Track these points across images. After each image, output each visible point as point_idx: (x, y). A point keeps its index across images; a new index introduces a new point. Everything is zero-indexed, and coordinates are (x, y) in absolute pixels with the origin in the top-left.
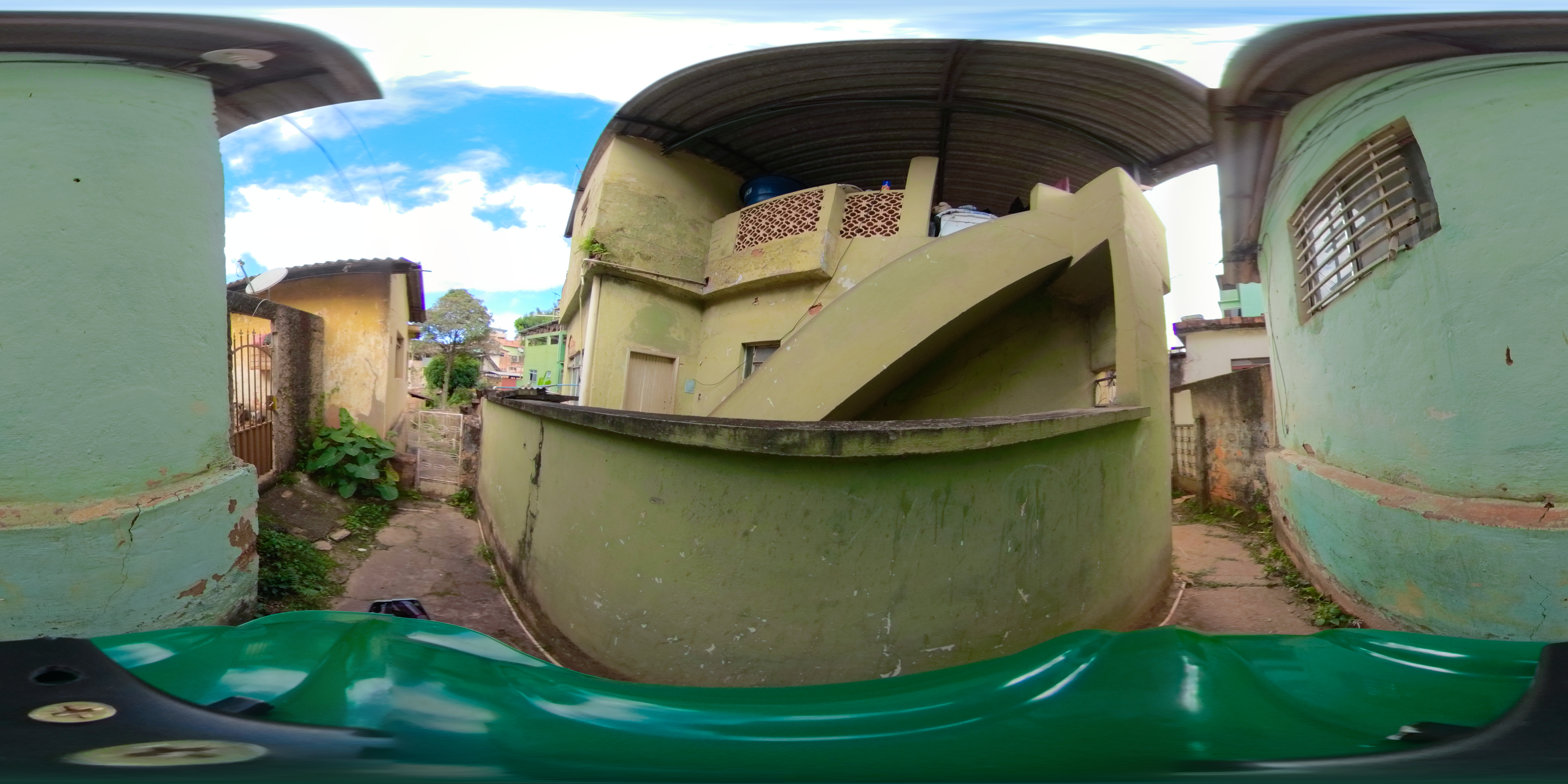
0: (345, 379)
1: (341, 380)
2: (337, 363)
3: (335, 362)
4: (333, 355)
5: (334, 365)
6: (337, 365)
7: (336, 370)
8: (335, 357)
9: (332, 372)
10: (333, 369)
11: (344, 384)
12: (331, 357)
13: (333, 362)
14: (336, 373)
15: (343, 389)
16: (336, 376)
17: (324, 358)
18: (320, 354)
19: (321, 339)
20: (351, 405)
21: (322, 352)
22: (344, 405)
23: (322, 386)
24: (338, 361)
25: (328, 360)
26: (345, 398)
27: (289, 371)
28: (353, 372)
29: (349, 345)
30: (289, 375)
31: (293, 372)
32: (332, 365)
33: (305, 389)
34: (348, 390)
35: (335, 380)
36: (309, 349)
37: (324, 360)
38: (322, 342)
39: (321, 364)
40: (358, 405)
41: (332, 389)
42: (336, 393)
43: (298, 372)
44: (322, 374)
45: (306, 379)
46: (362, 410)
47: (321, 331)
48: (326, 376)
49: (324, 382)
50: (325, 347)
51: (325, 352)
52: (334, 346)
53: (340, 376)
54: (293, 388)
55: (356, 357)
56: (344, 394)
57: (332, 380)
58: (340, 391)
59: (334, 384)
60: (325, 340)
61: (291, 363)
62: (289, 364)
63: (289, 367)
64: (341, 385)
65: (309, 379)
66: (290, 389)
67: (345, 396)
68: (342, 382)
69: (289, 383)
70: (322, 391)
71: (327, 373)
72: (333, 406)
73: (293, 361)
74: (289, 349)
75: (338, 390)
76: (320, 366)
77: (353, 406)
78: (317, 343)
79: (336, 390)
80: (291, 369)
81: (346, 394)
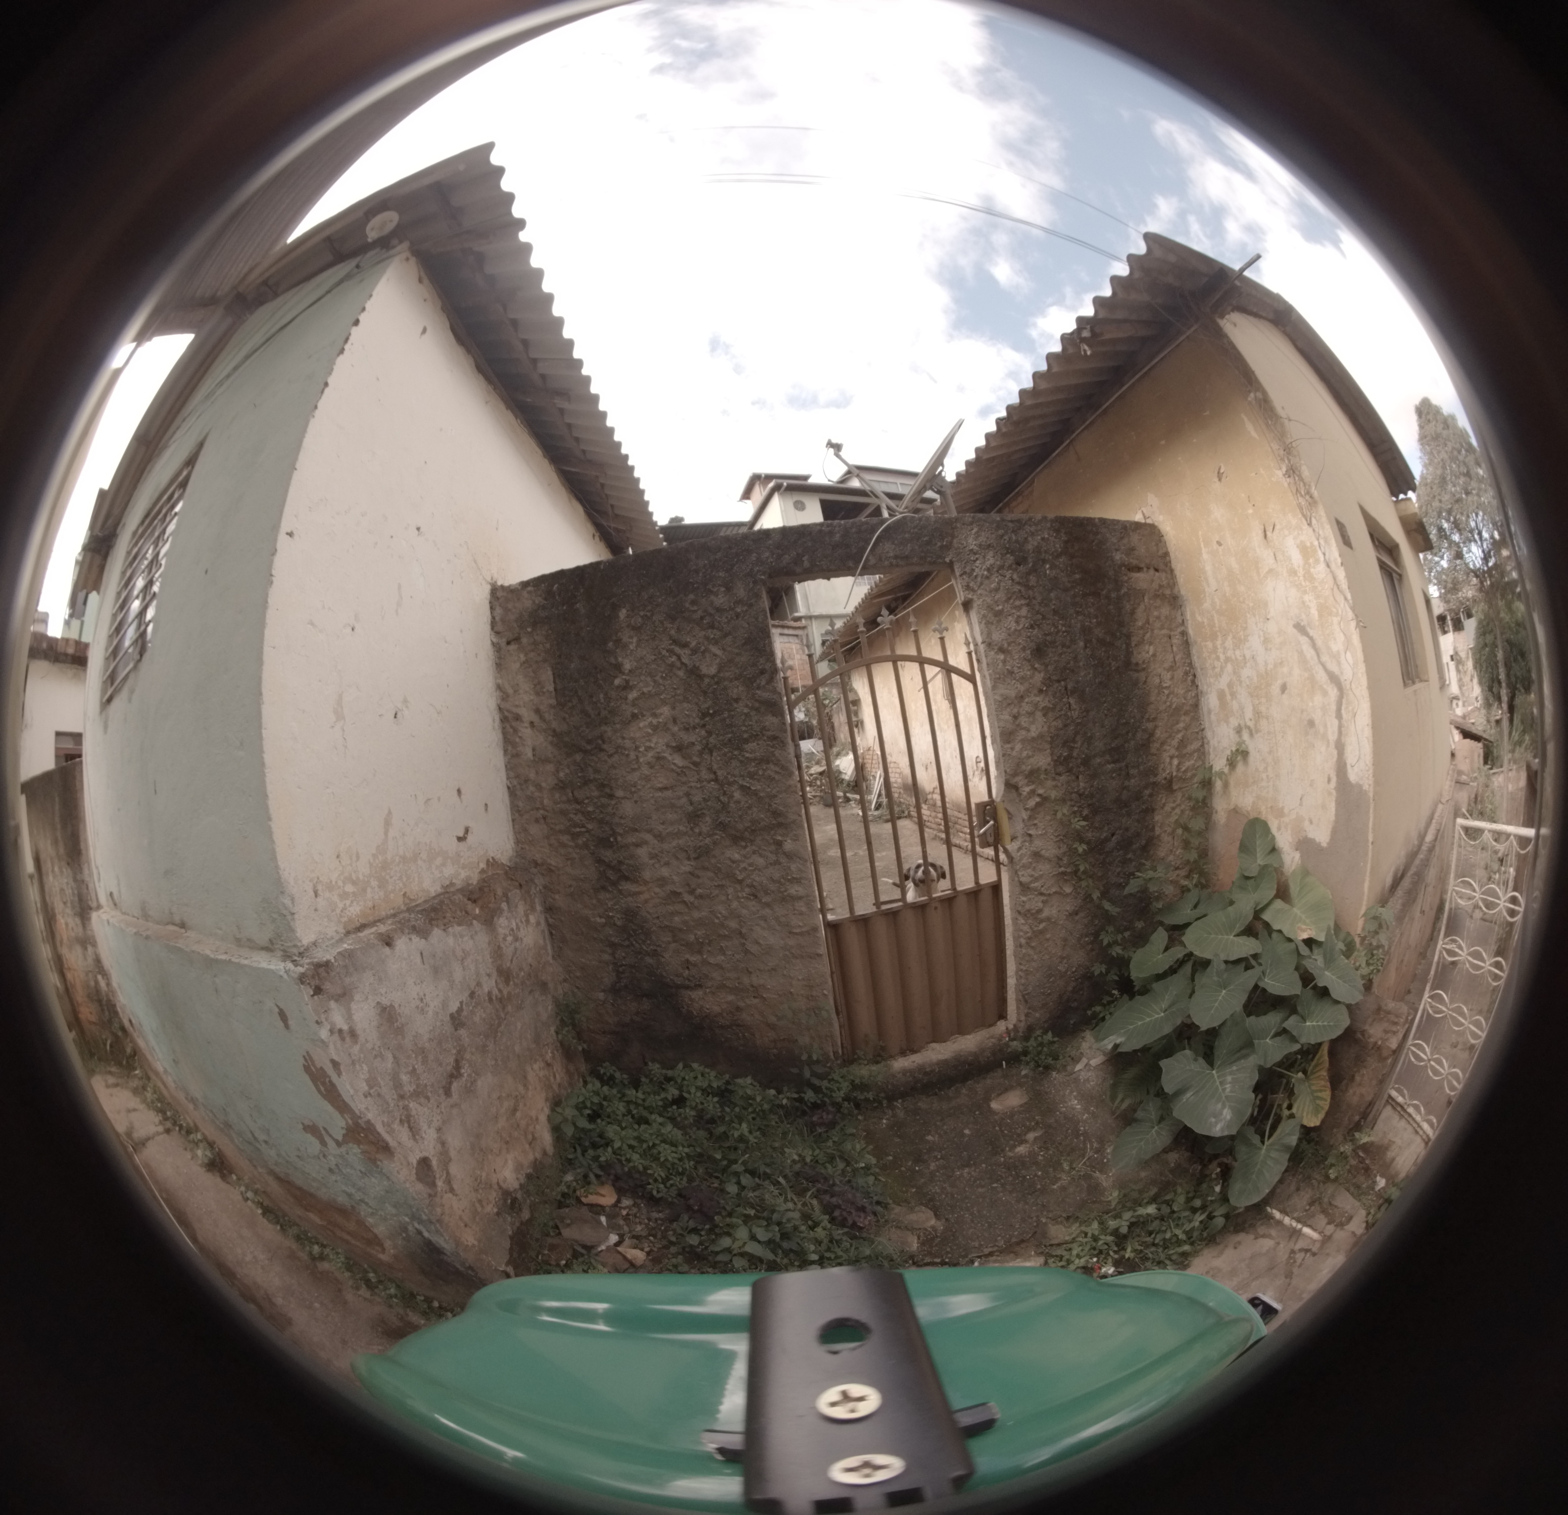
0: (1258, 714)
1: (1249, 714)
2: (1228, 660)
3: (1222, 657)
4: (1214, 637)
5: (1222, 668)
6: (1229, 667)
7: (1230, 685)
8: (1218, 642)
9: (1221, 695)
10: (1223, 683)
11: (1257, 731)
12: (1210, 644)
13: (1218, 658)
14: (1233, 695)
15: (1256, 746)
16: (1235, 705)
17: (1194, 651)
18: (1176, 641)
19: (1168, 592)
20: (1283, 808)
21: (1184, 634)
22: (1263, 809)
23: (1202, 746)
24: (1230, 653)
25: (1205, 654)
26: (1264, 784)
27: (1044, 715)
28: (1280, 682)
29: (1242, 589)
30: (1046, 729)
31: (1065, 715)
32: (1218, 670)
33: (1127, 766)
34: (1270, 752)
35: (1234, 722)
36: (1125, 631)
37: (1195, 658)
38: (1175, 601)
39: (1186, 673)
40: (1301, 805)
41: (1228, 752)
42: (1240, 767)
43: (1087, 711)
44: (1196, 706)
45: (1127, 733)
46: (1311, 822)
47: (1161, 566)
48: (1209, 712)
49: (1208, 734)
50: (1188, 616)
51: (1191, 631)
52: (1207, 605)
53: (1244, 704)
54: (1070, 771)
55: (1272, 627)
56: (1261, 769)
57: (1227, 722)
58: (1251, 759)
59: (1232, 734)
60: (1183, 592)
61: (1048, 686)
62: (1041, 691)
63: (1044, 701)
64: (1251, 735)
65: (1145, 731)
66: (1059, 774)
67: (1264, 776)
68: (1251, 724)
69: (1052, 754)
70: (1204, 763)
71: (1211, 701)
72: (1235, 811)
73: (1059, 681)
74: (1033, 645)
75: (1245, 754)
76: (1186, 680)
77: (1286, 811)
78: (1156, 607)
79: (1240, 754)
80: (1055, 705)
81: (1266, 769)
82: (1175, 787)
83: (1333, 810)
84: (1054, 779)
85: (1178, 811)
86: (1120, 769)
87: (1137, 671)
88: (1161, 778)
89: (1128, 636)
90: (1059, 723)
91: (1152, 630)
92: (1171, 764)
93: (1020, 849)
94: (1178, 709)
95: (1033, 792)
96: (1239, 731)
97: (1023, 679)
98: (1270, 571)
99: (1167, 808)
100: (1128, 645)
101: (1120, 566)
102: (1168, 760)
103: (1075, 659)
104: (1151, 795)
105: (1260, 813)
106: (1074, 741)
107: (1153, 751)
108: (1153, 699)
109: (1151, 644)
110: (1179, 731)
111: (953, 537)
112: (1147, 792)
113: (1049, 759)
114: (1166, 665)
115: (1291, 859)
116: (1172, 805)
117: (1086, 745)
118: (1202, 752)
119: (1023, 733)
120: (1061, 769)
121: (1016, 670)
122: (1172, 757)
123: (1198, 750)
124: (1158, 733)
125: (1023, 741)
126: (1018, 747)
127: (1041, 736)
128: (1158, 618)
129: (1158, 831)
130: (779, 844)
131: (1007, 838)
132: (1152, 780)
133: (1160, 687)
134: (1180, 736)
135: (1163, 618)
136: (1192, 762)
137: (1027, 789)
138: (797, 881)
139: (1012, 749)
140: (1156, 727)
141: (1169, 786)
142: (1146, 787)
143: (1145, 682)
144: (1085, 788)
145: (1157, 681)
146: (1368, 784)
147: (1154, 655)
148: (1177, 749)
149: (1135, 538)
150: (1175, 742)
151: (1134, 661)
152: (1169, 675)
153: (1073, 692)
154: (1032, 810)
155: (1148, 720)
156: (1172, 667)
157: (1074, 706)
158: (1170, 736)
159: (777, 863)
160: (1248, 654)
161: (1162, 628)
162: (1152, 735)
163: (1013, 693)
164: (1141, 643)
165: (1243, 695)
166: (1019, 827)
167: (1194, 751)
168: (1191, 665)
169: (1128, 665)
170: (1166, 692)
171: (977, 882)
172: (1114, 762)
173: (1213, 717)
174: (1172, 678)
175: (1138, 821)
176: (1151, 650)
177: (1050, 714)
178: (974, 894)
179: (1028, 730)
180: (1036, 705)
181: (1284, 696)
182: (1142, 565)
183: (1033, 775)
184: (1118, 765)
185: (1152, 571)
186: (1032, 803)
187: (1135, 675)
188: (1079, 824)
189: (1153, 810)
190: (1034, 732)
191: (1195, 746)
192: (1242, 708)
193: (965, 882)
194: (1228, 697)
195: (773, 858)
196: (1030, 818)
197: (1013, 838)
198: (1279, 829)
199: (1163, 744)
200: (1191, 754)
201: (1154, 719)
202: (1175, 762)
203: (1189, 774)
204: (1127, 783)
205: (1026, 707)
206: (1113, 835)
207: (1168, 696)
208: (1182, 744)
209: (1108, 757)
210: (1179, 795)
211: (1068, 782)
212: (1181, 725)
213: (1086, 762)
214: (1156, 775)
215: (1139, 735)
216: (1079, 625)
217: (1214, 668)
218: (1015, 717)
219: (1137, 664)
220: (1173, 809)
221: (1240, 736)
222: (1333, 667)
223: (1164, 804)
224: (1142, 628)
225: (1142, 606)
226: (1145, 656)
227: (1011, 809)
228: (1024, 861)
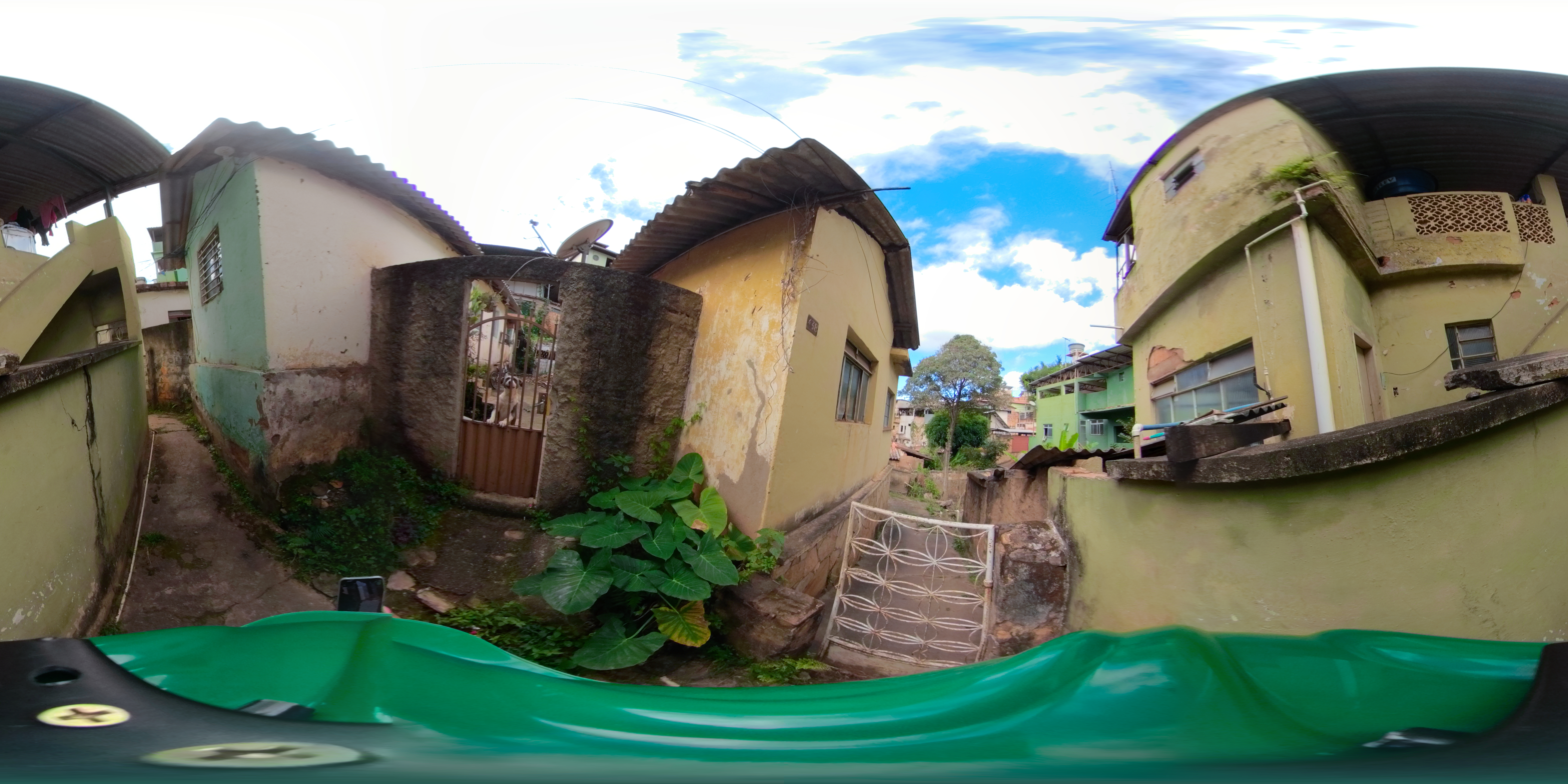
0: (712, 400)
1: (708, 399)
2: (706, 369)
3: (704, 367)
4: (704, 356)
5: (702, 373)
6: (706, 373)
7: (703, 382)
8: (705, 359)
9: (698, 386)
10: (700, 380)
11: (709, 409)
13: (702, 367)
14: (703, 387)
15: (707, 417)
16: (703, 393)
17: (693, 360)
18: (684, 352)
19: (689, 328)
20: (713, 454)
21: (691, 351)
22: (703, 450)
23: (682, 408)
24: (708, 366)
25: (697, 364)
26: (706, 437)
27: (582, 362)
28: (728, 388)
29: (727, 335)
30: (580, 369)
31: (595, 366)
32: (700, 373)
33: (625, 402)
34: (713, 422)
35: (700, 401)
36: (649, 337)
37: (692, 364)
38: (692, 334)
39: (683, 370)
40: (724, 455)
41: (693, 415)
42: (697, 424)
43: (608, 368)
44: (684, 387)
45: (631, 386)
46: (728, 467)
47: (692, 315)
48: (690, 392)
49: (686, 403)
50: (697, 343)
51: (695, 350)
52: (707, 340)
53: (707, 393)
54: (589, 392)
55: (734, 359)
56: (707, 429)
57: (697, 400)
58: (703, 422)
59: (697, 406)
60: (699, 331)
61: (589, 350)
62: (584, 351)
63: (583, 355)
64: (706, 410)
65: (643, 388)
66: (583, 392)
67: (707, 433)
68: (707, 404)
69: (580, 382)
70: (680, 416)
71: (692, 388)
72: (689, 446)
73: (596, 349)
74: (588, 329)
75: (701, 419)
76: (682, 373)
77: (715, 456)
78: (677, 333)
79: (697, 419)
80: (589, 360)
81: (709, 430)
82: (656, 422)
83: (743, 465)
84: (578, 393)
85: (654, 434)
86: (620, 402)
87: (650, 359)
88: (646, 414)
89: (651, 341)
90: (590, 369)
91: (669, 343)
92: (655, 409)
93: (552, 419)
94: (669, 386)
95: (564, 396)
96: (701, 406)
97: (575, 343)
98: (747, 330)
99: (647, 431)
100: (647, 345)
101: (662, 307)
102: (654, 407)
103: (611, 341)
104: (637, 421)
105: (701, 452)
106: (595, 379)
107: (645, 399)
108: (653, 374)
109: (664, 348)
110: (666, 396)
111: (566, 271)
112: (635, 418)
113: (578, 383)
114: (670, 362)
115: (714, 482)
116: (650, 430)
117: (601, 383)
118: (681, 410)
119: (568, 367)
120: (584, 390)
121: (573, 337)
122: (657, 407)
123: (678, 409)
124: (651, 392)
125: (566, 370)
126: (563, 372)
127: (576, 371)
128: (676, 338)
129: (638, 440)
130: (449, 381)
131: (548, 413)
132: (640, 413)
133: (661, 371)
134: (666, 398)
135: (679, 339)
136: (671, 414)
137: (562, 393)
138: (451, 397)
139: (559, 372)
140: (650, 389)
141: (652, 420)
142: (635, 415)
143: (652, 365)
144: (595, 404)
145: (661, 367)
146: (770, 458)
147: (664, 354)
148: (662, 404)
149: (681, 297)
150: (662, 400)
151: (648, 353)
152: (670, 367)
153: (603, 356)
154: (563, 404)
155: (647, 384)
156: (674, 364)
157: (601, 363)
158: (659, 396)
159: (446, 388)
160: (717, 369)
161: (677, 343)
162: (647, 391)
163: (567, 347)
164: (659, 346)
165: (708, 389)
166: (554, 409)
167: (675, 409)
168: (689, 367)
169: (644, 353)
170: (664, 374)
171: (531, 428)
172: (617, 397)
173: (691, 396)
174: (672, 369)
175: (625, 430)
176: (663, 351)
177: (586, 363)
178: (529, 432)
179: (570, 367)
180: (578, 357)
181: (729, 396)
182: (679, 311)
183: (567, 388)
184: (619, 399)
185: (683, 316)
186: (563, 400)
187: (646, 360)
188: (586, 419)
189: (637, 429)
190: (573, 368)
191: (677, 406)
192: (705, 395)
193: (526, 426)
194: (701, 388)
195: (446, 386)
196: (560, 407)
197: (551, 414)
198: (709, 464)
199: (653, 398)
200: (672, 410)
201: (652, 385)
202: (659, 410)
203: (667, 419)
204: (622, 410)
205: (573, 356)
206: (608, 432)
207: (665, 376)
208: (667, 403)
209: (614, 393)
210: (657, 427)
211: (586, 398)
212: (669, 393)
213: (600, 391)
214: (643, 412)
215: (638, 389)
216: (620, 327)
217: (699, 371)
218: (565, 359)
219: (650, 355)
220: (651, 432)
221: (701, 409)
222: (763, 389)
223: (645, 428)
224: (662, 339)
225: (668, 329)
226: (657, 353)
227: (553, 400)
228: (553, 426)
